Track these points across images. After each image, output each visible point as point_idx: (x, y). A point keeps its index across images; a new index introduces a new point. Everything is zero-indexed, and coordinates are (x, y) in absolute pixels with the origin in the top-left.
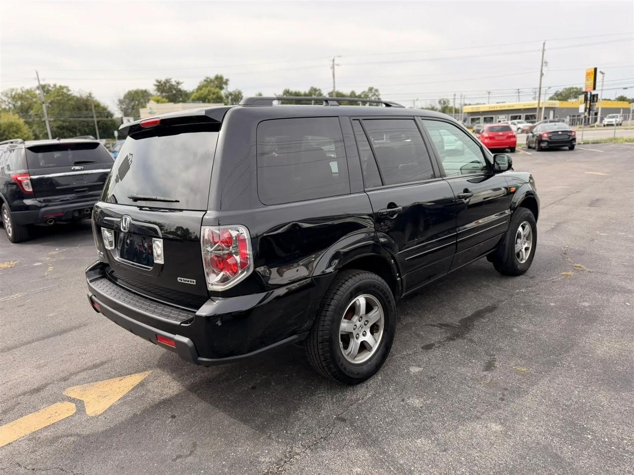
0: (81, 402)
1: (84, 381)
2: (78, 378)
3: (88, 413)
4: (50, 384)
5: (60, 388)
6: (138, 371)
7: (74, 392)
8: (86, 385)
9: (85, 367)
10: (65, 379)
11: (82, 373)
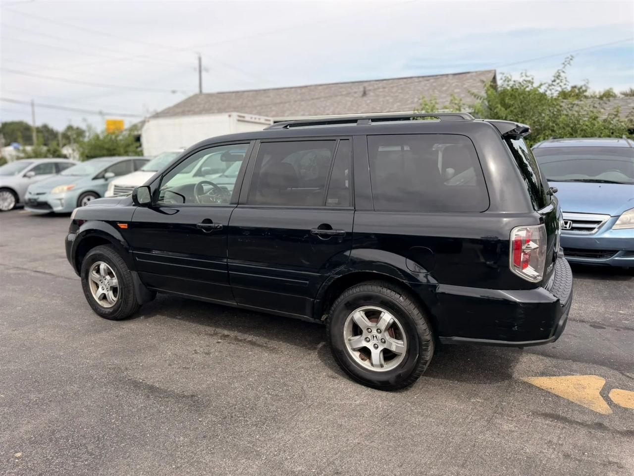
0: (602, 393)
1: (582, 410)
2: (586, 418)
3: (605, 382)
4: (618, 432)
5: (610, 421)
6: (531, 386)
7: (602, 407)
8: (585, 406)
9: (567, 425)
10: (600, 426)
11: (577, 420)
